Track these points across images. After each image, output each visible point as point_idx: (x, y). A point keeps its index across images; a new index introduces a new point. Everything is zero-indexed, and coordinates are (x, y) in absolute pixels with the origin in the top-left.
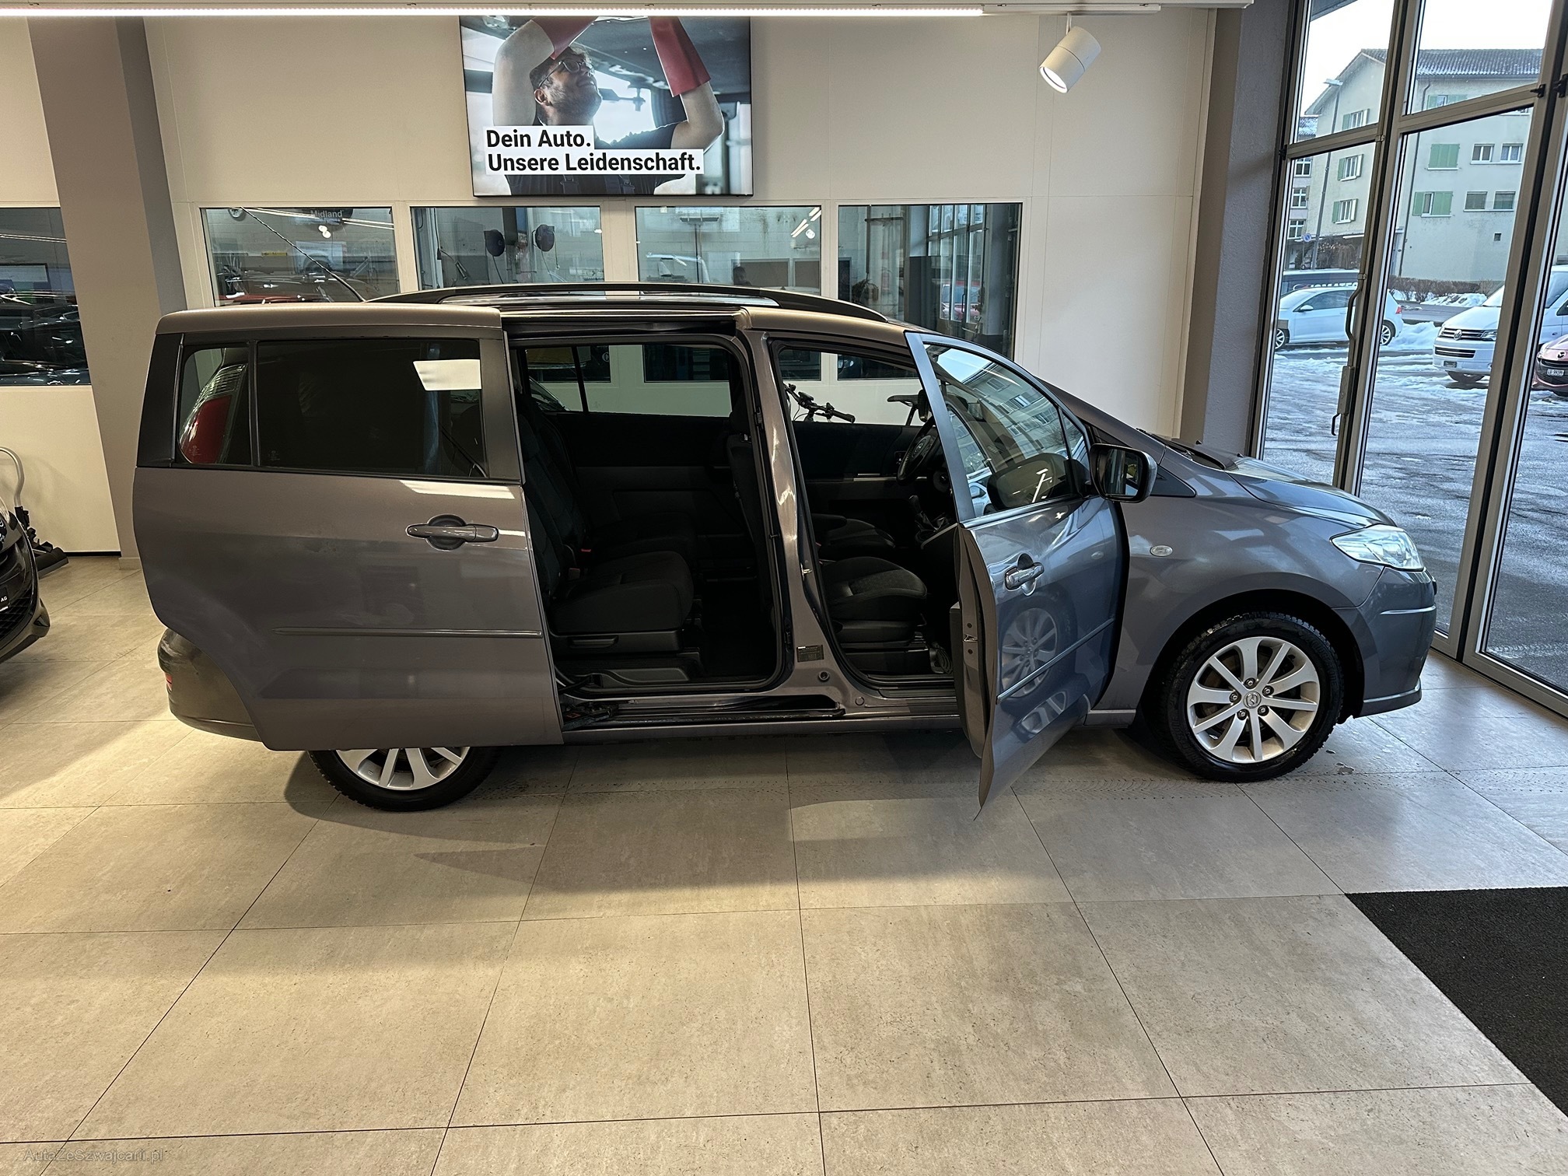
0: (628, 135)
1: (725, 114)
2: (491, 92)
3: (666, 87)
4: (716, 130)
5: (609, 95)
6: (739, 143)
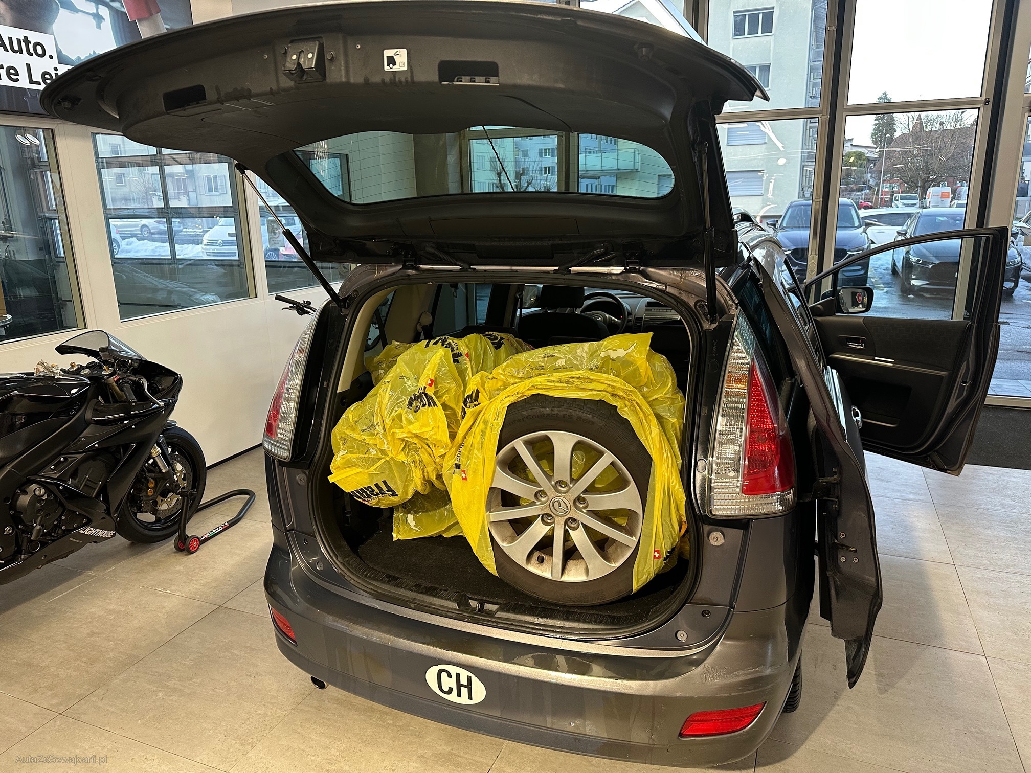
0: (92, 53)
3: (123, 10)
5: (67, 4)
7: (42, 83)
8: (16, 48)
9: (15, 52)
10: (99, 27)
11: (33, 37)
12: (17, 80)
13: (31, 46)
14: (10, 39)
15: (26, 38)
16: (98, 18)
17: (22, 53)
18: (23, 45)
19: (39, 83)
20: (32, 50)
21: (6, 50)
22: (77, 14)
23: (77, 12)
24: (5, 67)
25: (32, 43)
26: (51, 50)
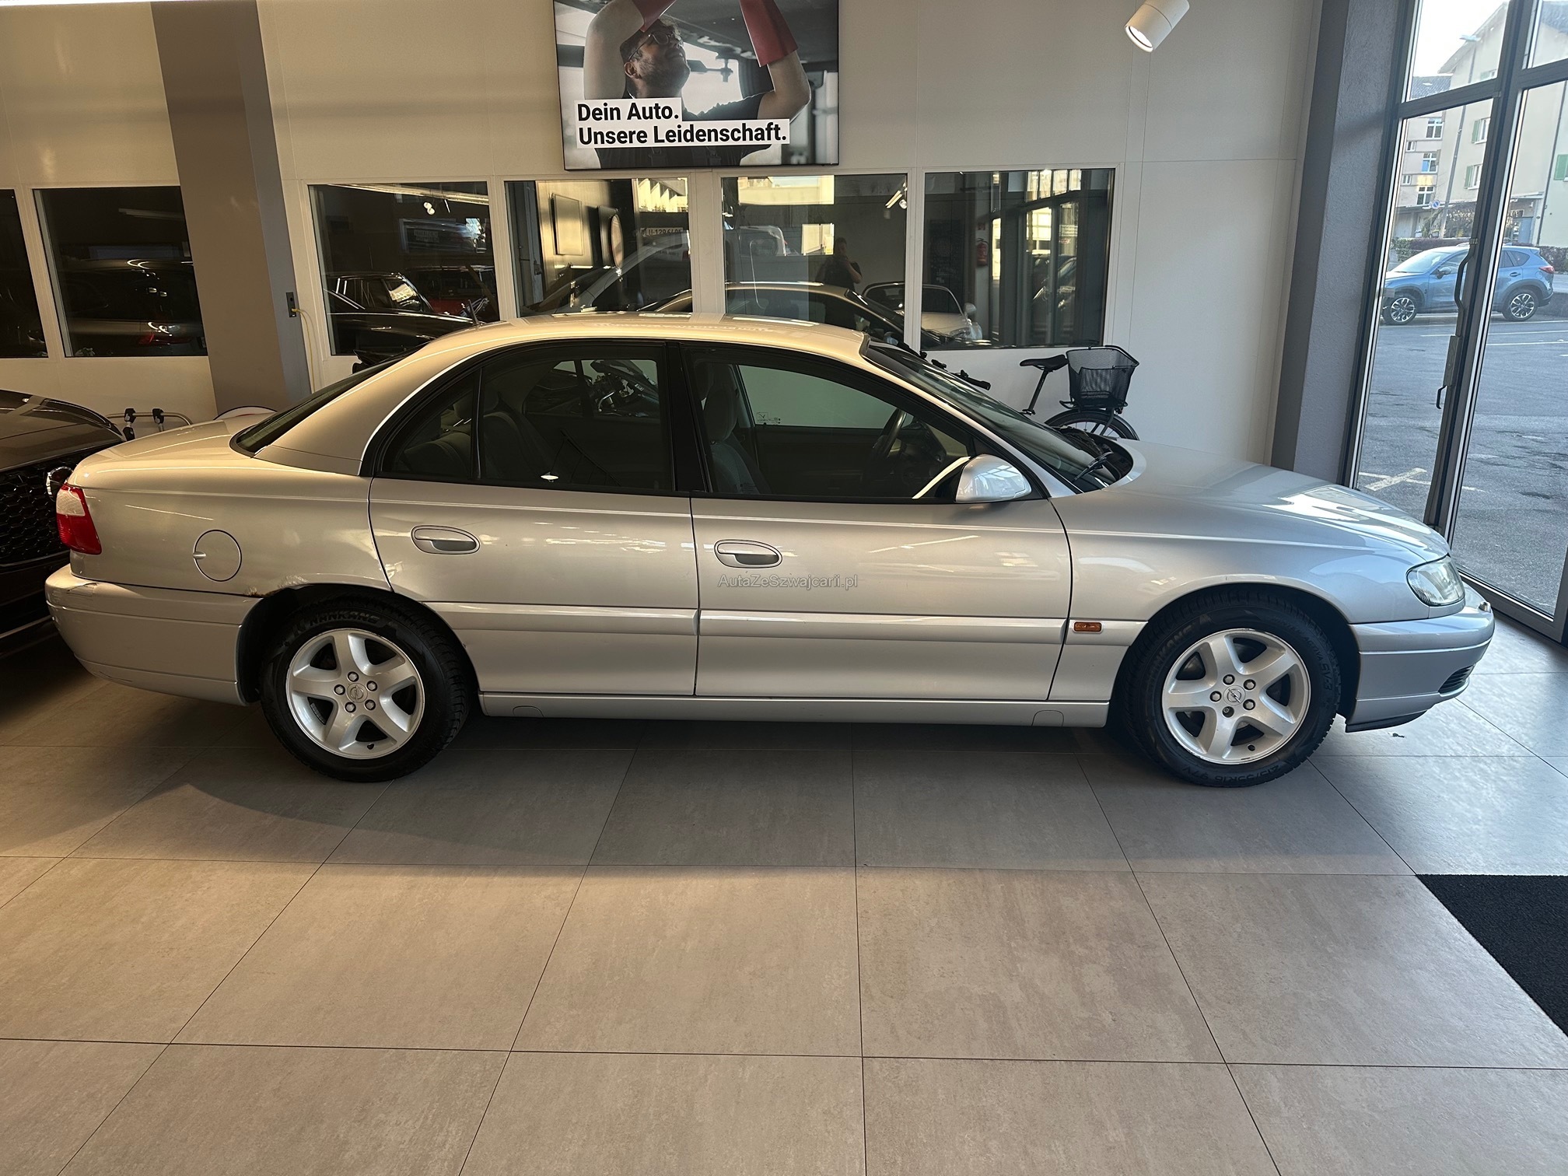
0: (715, 106)
1: (811, 83)
2: (582, 67)
3: (754, 57)
4: (802, 99)
5: (697, 67)
6: (825, 112)
7: (666, 140)
8: (648, 115)
9: (646, 118)
10: (726, 80)
11: (662, 102)
12: (645, 141)
13: (660, 111)
14: (644, 109)
15: (657, 105)
16: (726, 72)
17: (652, 118)
18: (654, 111)
19: (663, 141)
20: (660, 114)
21: (639, 118)
22: (705, 74)
23: (706, 72)
24: (637, 132)
25: (662, 108)
26: (677, 111)
